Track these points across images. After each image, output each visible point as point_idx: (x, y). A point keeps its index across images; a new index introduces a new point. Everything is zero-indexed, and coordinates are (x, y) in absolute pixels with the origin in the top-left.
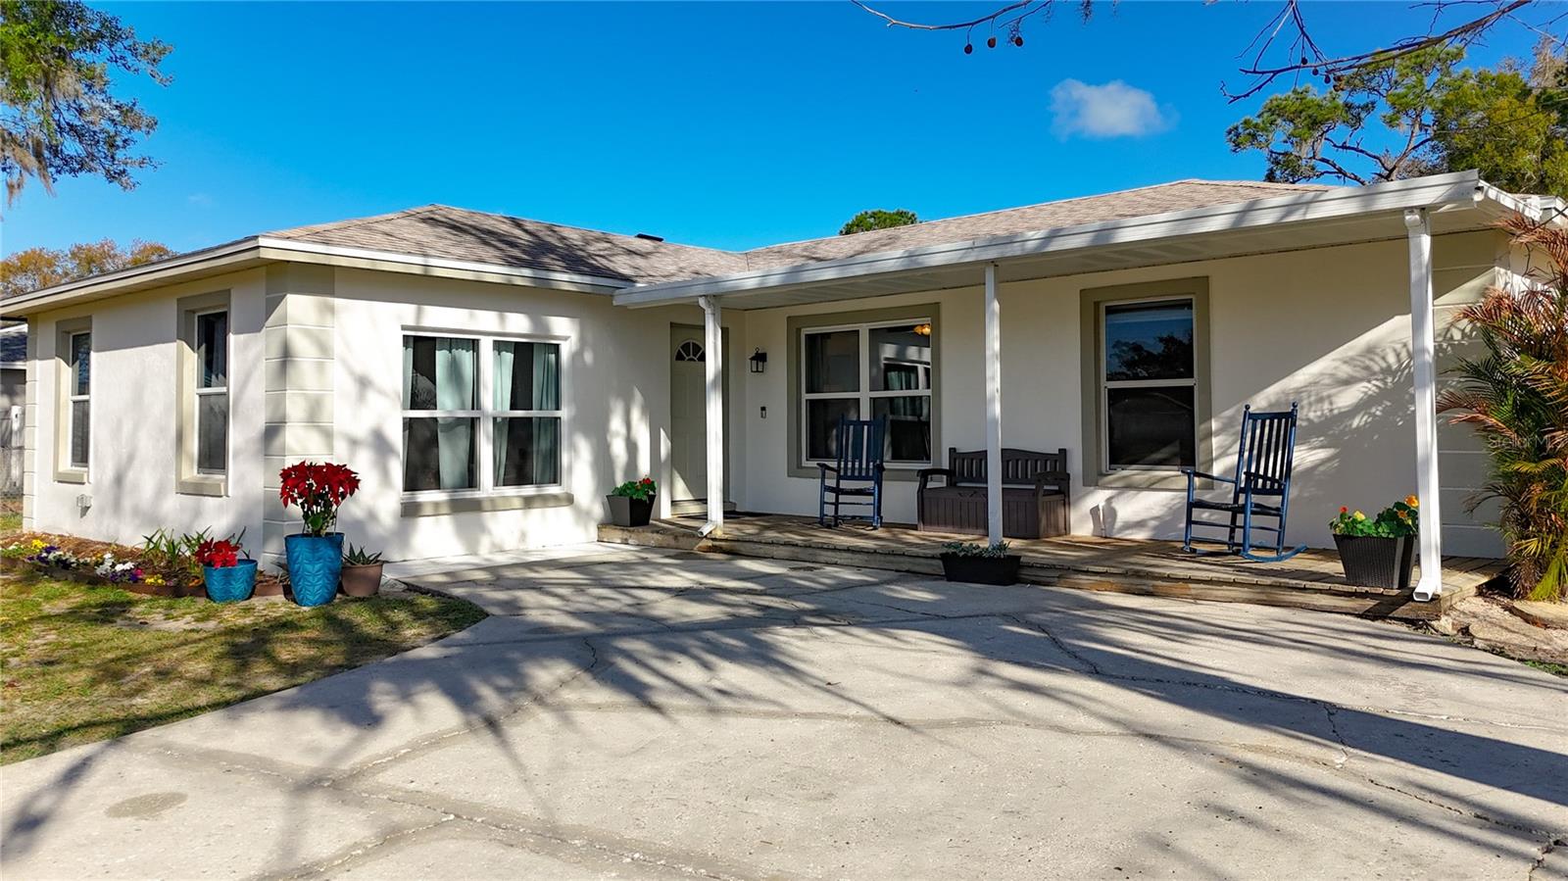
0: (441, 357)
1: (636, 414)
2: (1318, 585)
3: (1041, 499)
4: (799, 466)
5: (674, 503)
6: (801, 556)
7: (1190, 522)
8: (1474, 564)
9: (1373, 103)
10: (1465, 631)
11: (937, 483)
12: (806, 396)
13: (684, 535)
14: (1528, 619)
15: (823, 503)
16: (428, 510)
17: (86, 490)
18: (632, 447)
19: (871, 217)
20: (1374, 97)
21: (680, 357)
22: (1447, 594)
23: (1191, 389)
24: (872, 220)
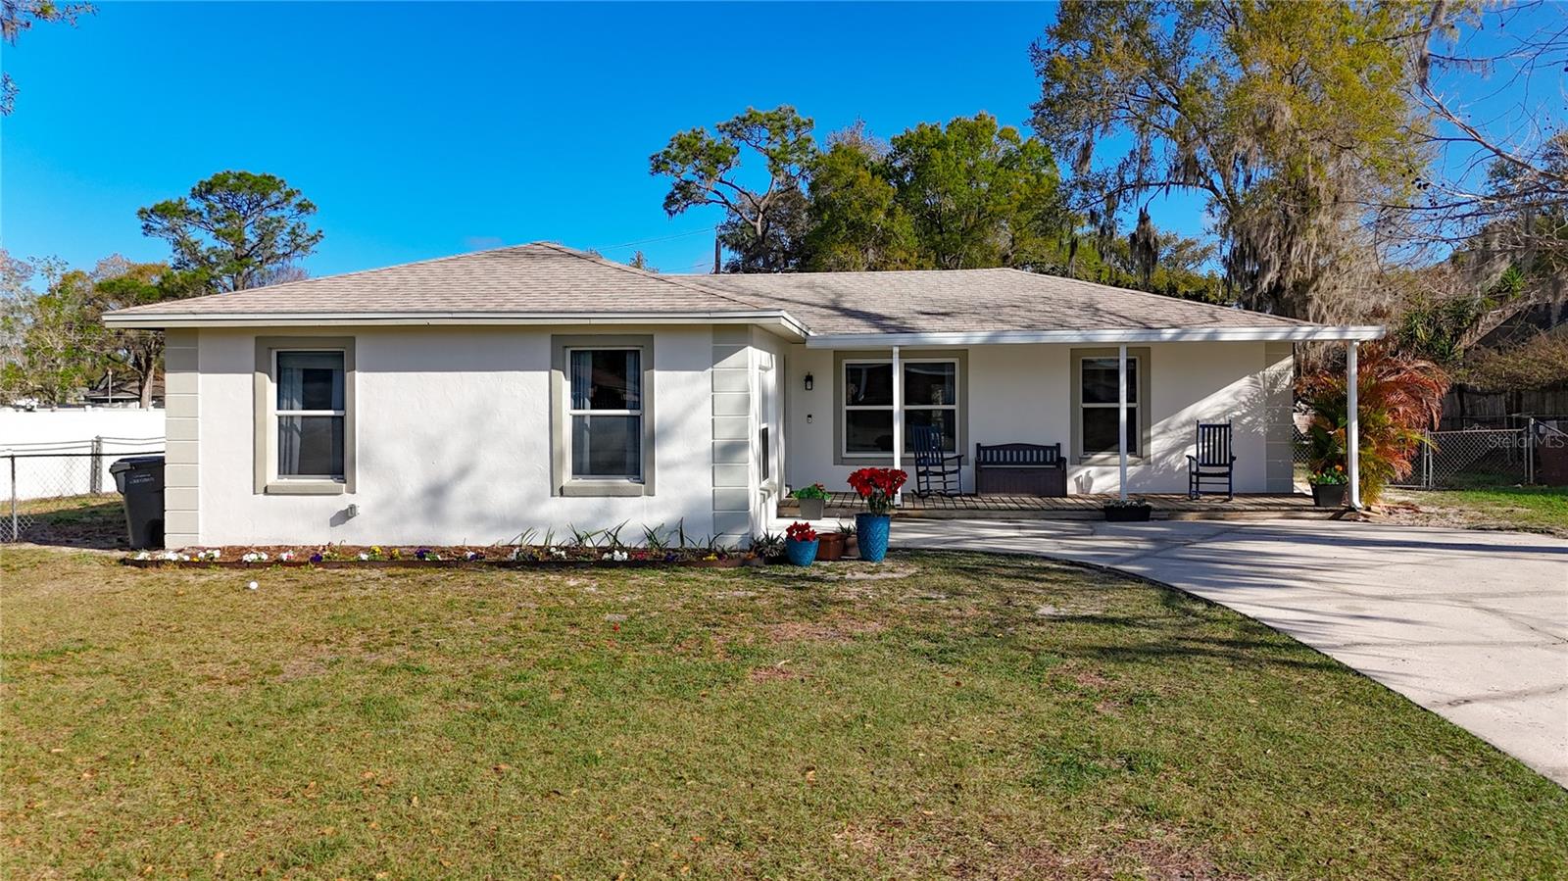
4: (842, 458)
12: (846, 408)
17: (349, 500)
23: (1134, 408)
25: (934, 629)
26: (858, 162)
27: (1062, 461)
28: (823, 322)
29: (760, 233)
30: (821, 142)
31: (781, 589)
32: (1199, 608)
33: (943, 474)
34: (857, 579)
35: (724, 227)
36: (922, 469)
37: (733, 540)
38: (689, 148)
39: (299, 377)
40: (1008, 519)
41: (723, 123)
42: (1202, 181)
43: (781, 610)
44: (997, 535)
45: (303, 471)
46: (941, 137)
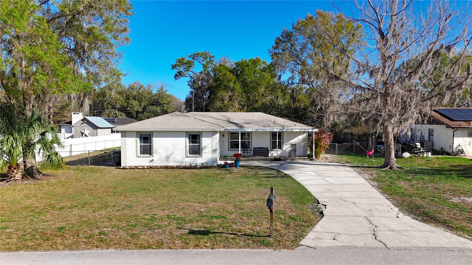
4: (229, 150)
12: (230, 140)
17: (153, 158)
23: (281, 141)
25: (246, 175)
26: (226, 68)
27: (268, 150)
28: (226, 124)
29: (200, 85)
30: (216, 61)
31: (225, 171)
32: (280, 173)
33: (248, 153)
34: (235, 170)
35: (189, 82)
36: (244, 152)
37: (215, 165)
38: (181, 62)
39: (143, 138)
40: (258, 161)
41: (190, 55)
42: (306, 83)
43: (226, 174)
44: (256, 163)
45: (143, 154)
46: (247, 64)
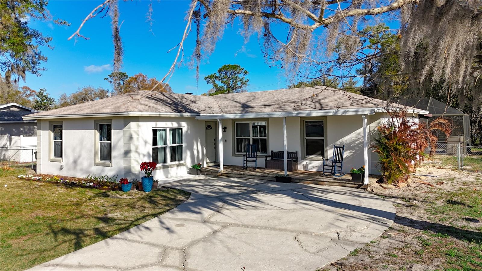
0: (158, 133)
1: (199, 144)
2: (348, 182)
3: (293, 163)
4: (235, 154)
5: (207, 163)
6: (243, 177)
7: (324, 169)
8: (376, 176)
9: (366, 40)
10: (372, 190)
11: (269, 159)
12: (236, 137)
13: (214, 172)
14: (383, 187)
15: (244, 164)
16: (158, 169)
17: (62, 164)
18: (198, 152)
19: (227, 66)
20: (366, 38)
21: (207, 129)
22: (369, 184)
23: (323, 139)
24: (227, 67)
27: (298, 158)
